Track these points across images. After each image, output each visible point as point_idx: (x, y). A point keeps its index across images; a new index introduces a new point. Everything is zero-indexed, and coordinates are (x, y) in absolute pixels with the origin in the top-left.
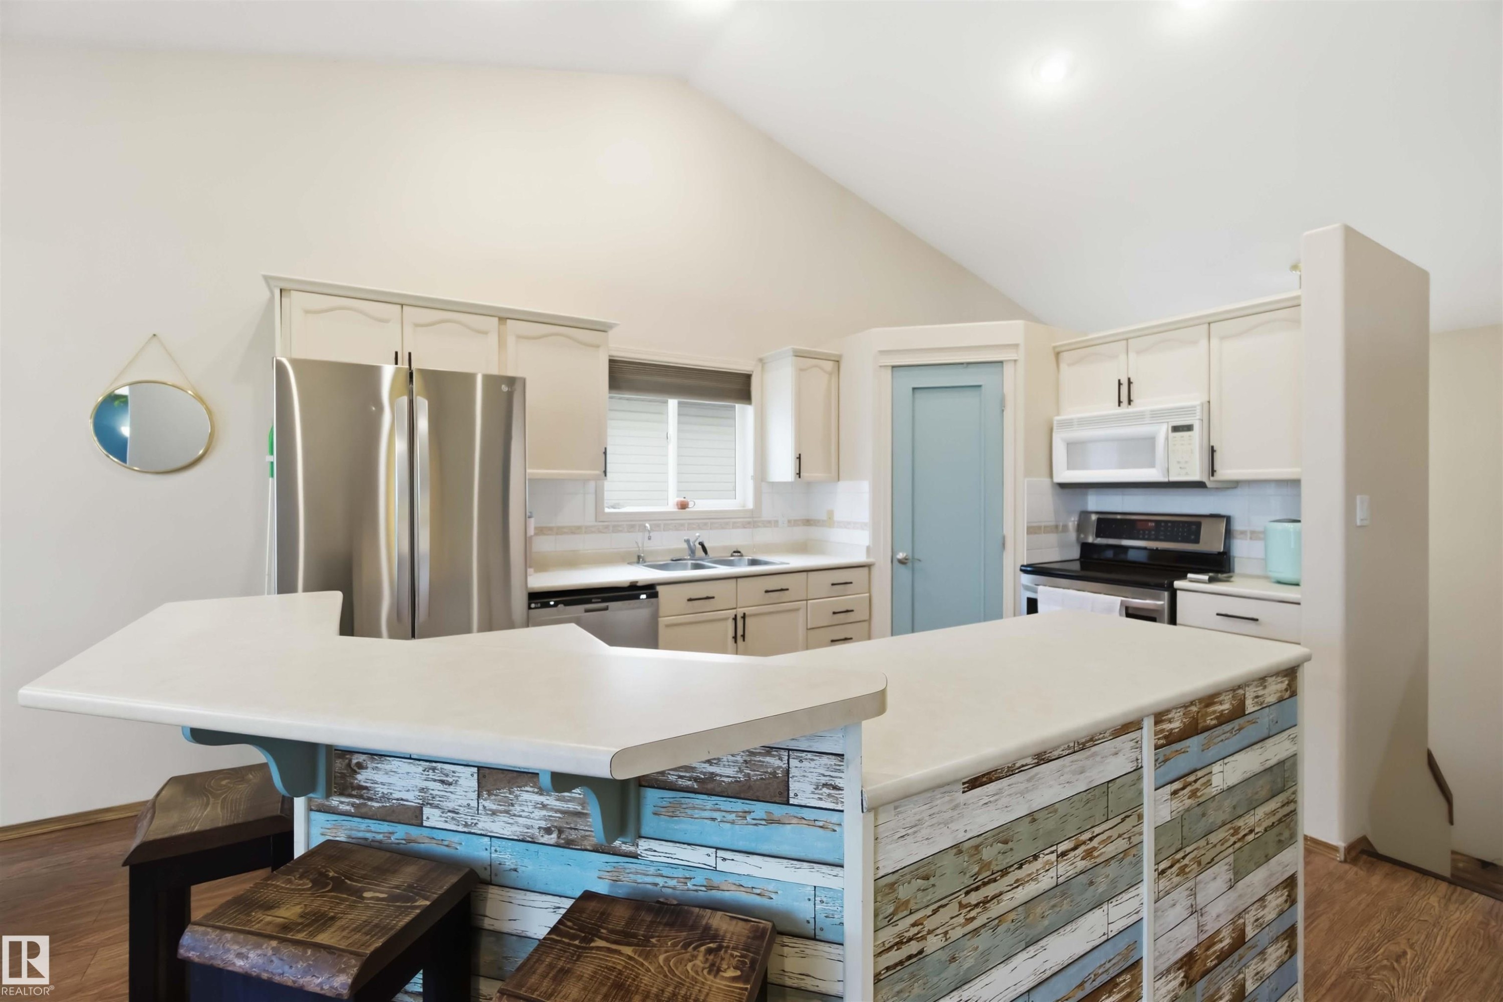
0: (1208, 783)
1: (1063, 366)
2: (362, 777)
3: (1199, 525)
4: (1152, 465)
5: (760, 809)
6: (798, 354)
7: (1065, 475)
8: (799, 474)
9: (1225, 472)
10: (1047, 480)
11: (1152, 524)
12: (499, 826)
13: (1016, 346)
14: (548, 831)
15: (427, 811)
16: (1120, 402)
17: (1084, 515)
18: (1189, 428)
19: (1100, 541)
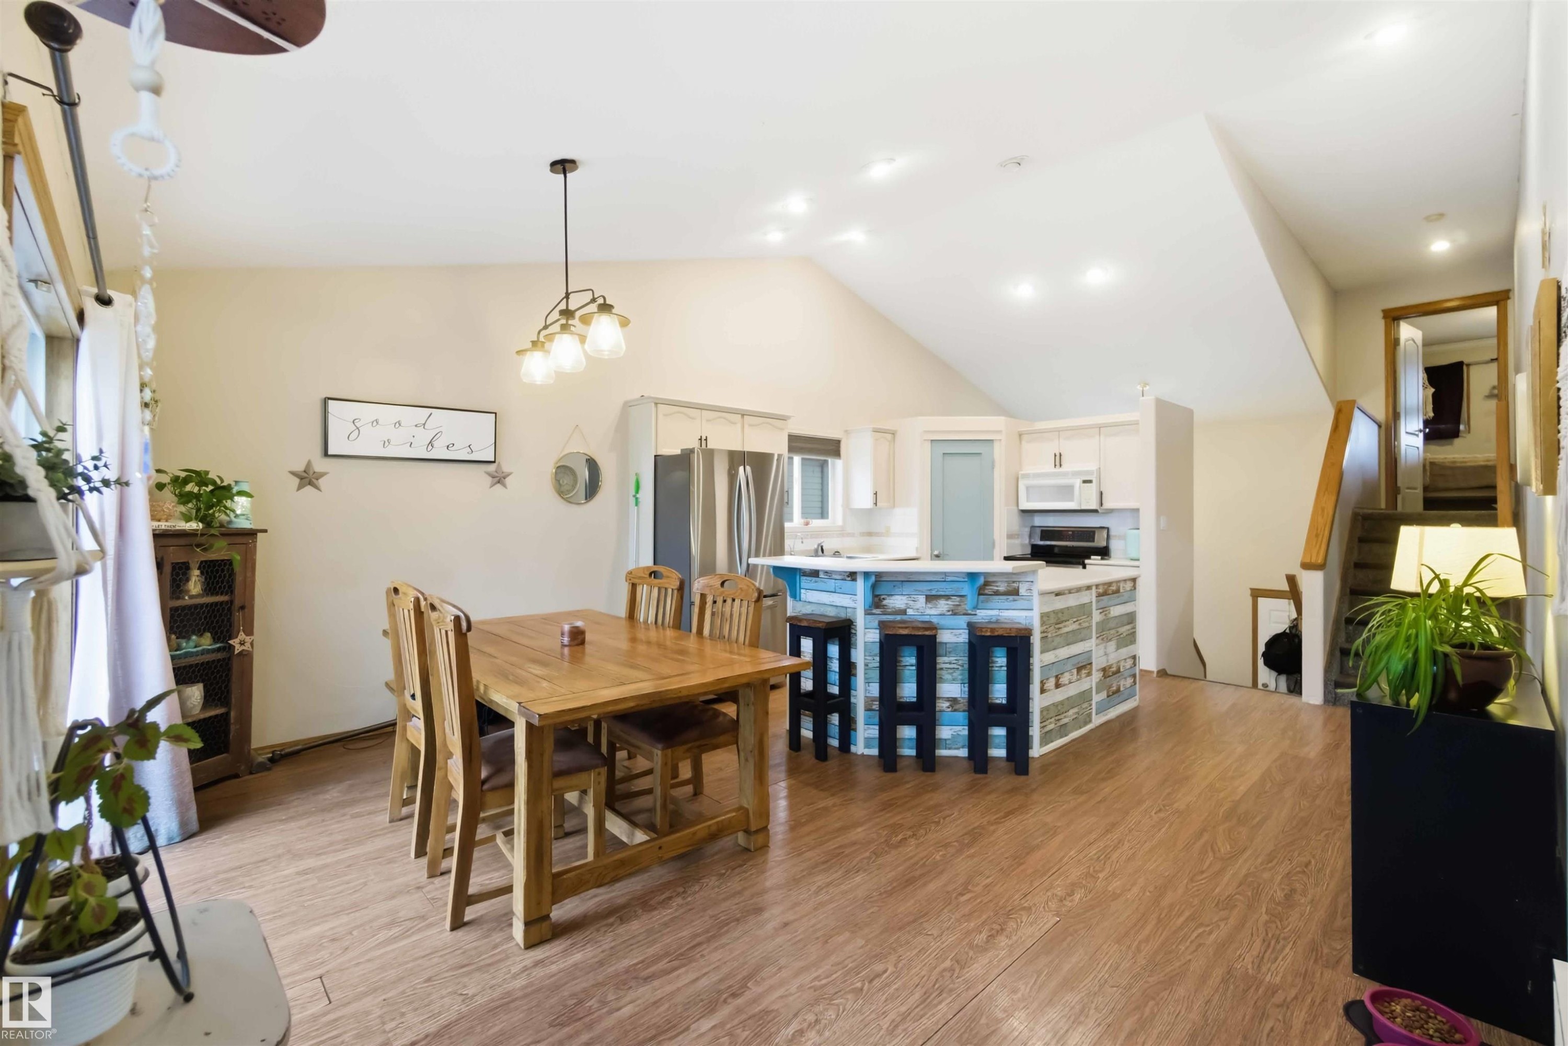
0: (1109, 613)
1: (1023, 442)
2: (885, 602)
3: (1094, 533)
4: (1072, 500)
5: (1011, 598)
6: (876, 431)
7: (1026, 505)
8: (876, 504)
9: (1108, 505)
10: (1015, 508)
11: (1070, 533)
12: (933, 612)
13: (1000, 432)
14: (949, 611)
15: (908, 610)
16: (1055, 465)
17: (1033, 527)
18: (1090, 482)
19: (1042, 543)
